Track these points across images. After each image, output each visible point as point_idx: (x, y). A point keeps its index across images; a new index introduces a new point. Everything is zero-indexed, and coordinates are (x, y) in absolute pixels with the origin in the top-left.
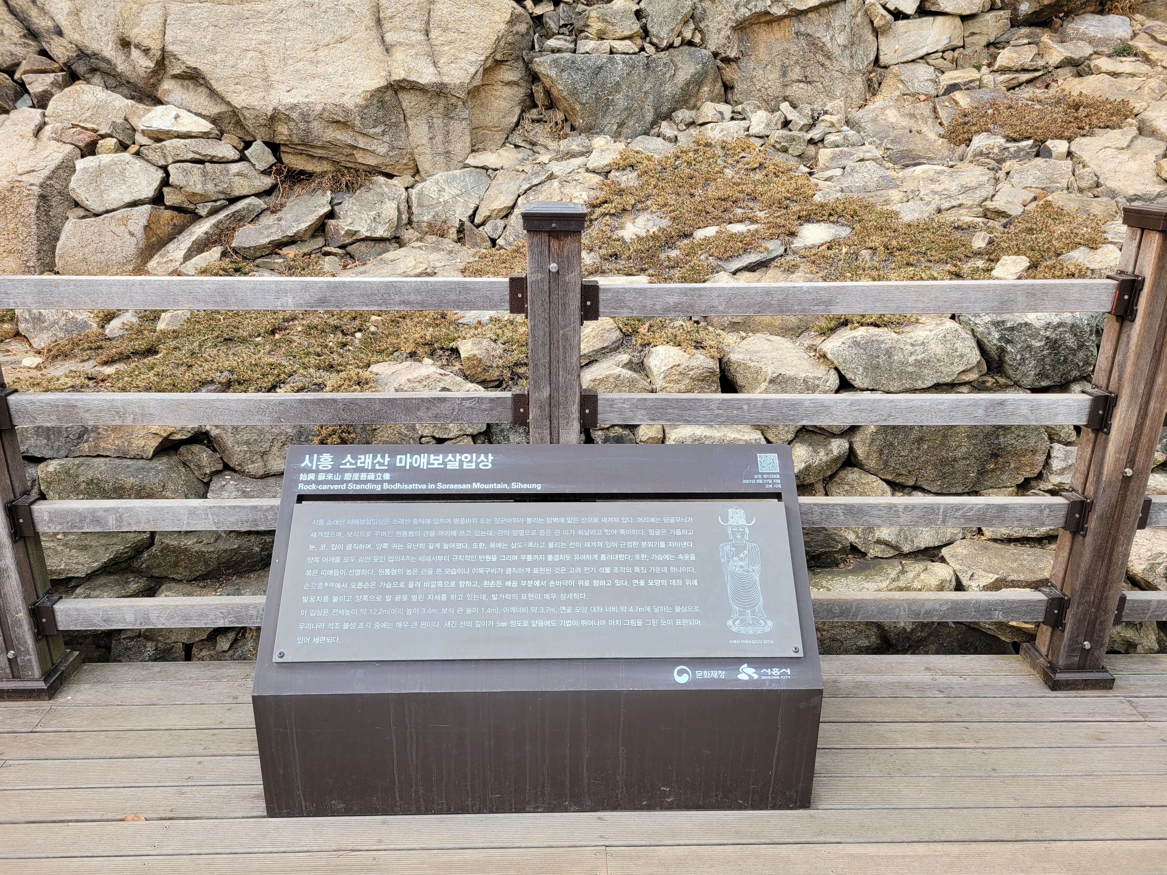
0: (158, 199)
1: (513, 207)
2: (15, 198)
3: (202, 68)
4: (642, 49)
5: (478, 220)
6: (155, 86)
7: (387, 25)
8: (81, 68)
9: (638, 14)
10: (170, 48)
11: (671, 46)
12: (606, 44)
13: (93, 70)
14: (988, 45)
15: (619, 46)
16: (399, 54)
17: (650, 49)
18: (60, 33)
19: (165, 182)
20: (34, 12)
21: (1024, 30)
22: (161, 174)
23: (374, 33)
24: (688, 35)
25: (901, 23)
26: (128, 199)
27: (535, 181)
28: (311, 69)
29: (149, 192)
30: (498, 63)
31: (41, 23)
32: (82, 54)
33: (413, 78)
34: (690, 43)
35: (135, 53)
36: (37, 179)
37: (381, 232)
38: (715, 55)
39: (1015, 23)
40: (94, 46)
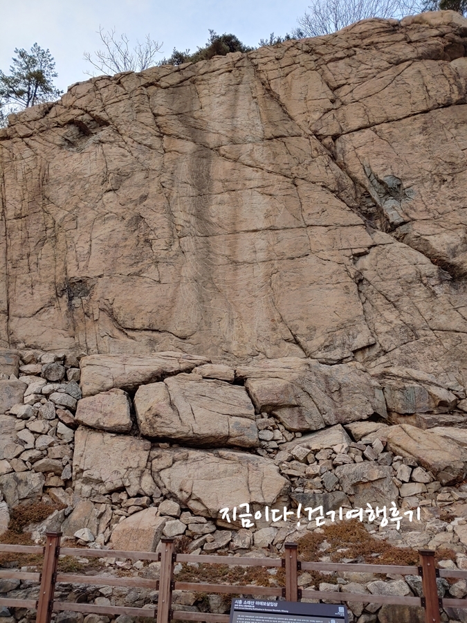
0: (184, 533)
1: (284, 540)
2: (149, 533)
3: (201, 498)
4: (323, 492)
5: (274, 544)
6: (187, 502)
7: (250, 485)
8: (168, 496)
9: (322, 482)
10: (193, 492)
11: (332, 491)
12: (313, 491)
13: (171, 497)
14: (435, 492)
15: (316, 491)
16: (253, 494)
17: (326, 492)
18: (165, 487)
19: (187, 529)
20: (160, 482)
21: (445, 488)
22: (186, 526)
23: (247, 488)
24: (337, 488)
25: (405, 484)
26: (177, 533)
27: (292, 532)
28: (229, 498)
29: (182, 532)
30: (281, 496)
31: (161, 484)
32: (170, 493)
33: (257, 501)
34: (338, 490)
35: (184, 493)
36: (156, 527)
37: (246, 546)
38: (346, 494)
39: (442, 485)
40: (173, 491)
